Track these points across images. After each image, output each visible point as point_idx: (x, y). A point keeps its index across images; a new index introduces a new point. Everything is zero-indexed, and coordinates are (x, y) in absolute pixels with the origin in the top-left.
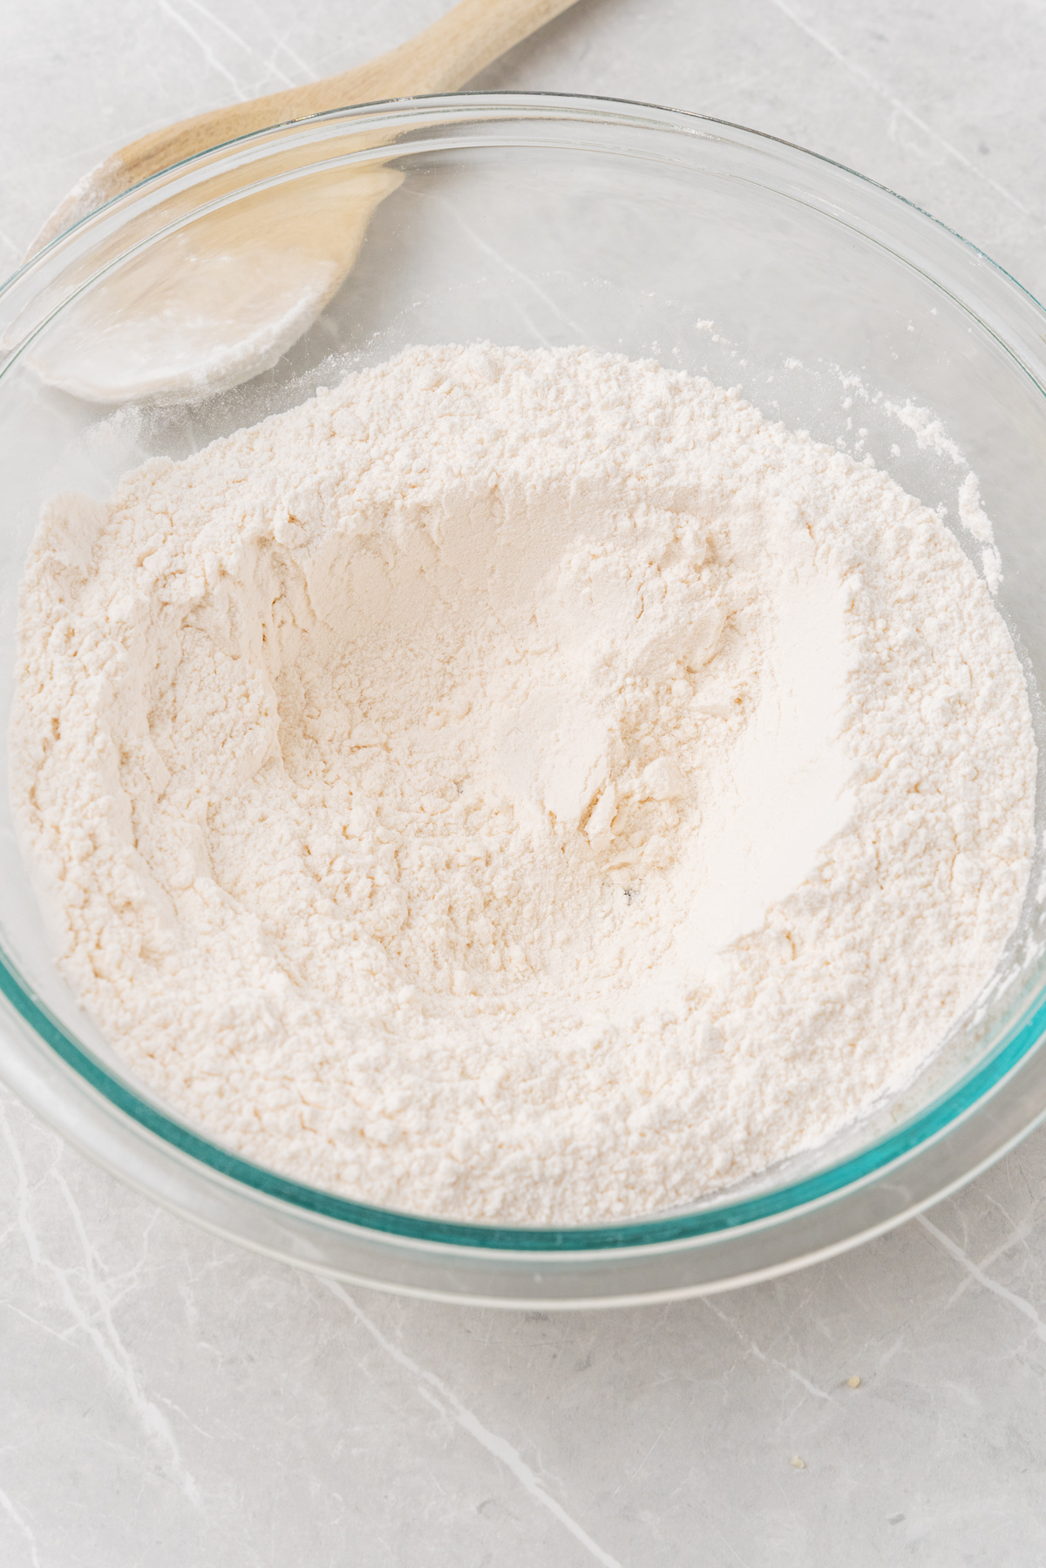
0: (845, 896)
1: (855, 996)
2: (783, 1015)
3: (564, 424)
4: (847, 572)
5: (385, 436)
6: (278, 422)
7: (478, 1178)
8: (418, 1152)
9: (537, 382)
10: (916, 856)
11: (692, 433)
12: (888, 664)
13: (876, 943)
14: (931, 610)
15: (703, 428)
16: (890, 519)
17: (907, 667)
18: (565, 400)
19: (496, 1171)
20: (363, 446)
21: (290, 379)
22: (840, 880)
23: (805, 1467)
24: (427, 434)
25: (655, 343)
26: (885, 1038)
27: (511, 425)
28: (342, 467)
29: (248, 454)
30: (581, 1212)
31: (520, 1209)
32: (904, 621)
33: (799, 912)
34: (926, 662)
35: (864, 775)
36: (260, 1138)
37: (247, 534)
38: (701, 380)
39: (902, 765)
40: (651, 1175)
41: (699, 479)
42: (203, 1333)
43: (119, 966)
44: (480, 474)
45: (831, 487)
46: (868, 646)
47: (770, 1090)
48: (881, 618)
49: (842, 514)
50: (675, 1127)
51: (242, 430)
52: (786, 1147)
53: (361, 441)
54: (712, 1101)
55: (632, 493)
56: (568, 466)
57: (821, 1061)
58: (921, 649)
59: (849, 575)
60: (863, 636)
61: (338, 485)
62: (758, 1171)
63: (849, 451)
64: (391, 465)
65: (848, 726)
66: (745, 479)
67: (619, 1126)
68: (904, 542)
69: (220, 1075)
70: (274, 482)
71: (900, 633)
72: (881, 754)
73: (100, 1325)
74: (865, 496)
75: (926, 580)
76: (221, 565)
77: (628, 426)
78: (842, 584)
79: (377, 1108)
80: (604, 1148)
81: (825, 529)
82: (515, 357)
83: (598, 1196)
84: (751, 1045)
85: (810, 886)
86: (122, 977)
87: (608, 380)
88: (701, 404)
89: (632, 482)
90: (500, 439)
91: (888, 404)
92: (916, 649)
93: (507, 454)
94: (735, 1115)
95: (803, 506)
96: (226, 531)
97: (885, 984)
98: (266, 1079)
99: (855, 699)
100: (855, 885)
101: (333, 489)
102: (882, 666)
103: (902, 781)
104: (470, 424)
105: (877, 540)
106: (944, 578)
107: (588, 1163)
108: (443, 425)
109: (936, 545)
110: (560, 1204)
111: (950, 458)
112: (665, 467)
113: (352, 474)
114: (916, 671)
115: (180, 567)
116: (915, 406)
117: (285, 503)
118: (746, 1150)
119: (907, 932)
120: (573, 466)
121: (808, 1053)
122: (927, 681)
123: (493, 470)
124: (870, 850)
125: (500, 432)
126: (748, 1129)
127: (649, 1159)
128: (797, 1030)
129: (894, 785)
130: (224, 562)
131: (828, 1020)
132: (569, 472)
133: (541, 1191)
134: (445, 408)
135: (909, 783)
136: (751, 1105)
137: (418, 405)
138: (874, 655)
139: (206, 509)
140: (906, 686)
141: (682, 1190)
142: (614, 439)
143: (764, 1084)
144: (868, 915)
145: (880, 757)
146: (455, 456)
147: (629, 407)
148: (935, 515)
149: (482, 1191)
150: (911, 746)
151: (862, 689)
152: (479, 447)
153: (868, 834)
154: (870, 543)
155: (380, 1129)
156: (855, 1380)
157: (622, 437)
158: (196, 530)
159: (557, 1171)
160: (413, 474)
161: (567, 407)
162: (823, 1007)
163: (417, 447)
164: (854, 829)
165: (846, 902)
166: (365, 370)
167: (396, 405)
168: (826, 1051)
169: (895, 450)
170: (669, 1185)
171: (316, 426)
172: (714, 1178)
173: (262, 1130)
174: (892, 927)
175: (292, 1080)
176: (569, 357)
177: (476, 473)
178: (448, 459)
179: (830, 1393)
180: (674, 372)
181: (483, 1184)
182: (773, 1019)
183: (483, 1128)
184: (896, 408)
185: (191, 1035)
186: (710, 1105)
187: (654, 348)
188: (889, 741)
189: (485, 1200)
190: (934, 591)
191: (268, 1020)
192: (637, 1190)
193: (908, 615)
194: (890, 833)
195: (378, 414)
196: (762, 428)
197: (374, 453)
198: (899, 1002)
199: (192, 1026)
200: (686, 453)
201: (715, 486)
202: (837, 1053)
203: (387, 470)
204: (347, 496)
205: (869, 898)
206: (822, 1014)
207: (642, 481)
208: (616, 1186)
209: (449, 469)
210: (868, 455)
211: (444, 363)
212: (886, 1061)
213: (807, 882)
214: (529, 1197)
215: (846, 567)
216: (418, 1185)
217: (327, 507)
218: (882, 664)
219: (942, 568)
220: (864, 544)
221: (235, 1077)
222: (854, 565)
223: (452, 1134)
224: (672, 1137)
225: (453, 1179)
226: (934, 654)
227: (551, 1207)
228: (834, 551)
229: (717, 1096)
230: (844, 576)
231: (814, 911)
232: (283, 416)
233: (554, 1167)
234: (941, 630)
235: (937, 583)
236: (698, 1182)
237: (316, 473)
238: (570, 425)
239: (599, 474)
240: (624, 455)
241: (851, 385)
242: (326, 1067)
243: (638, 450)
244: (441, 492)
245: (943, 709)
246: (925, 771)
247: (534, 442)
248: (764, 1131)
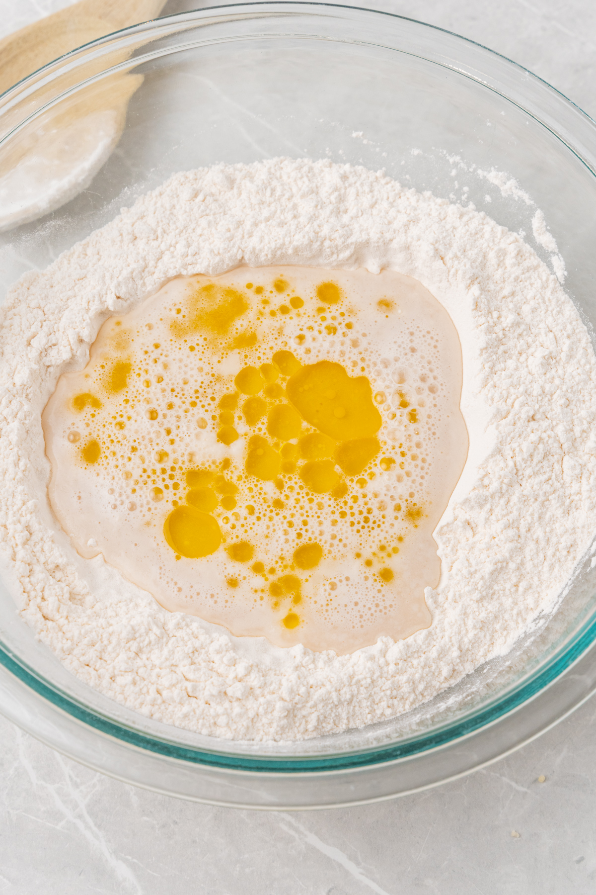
0: (499, 495)
1: (514, 556)
2: (471, 574)
3: (279, 212)
4: (470, 284)
5: (168, 234)
6: (99, 234)
7: (300, 709)
8: (262, 700)
9: (258, 186)
10: (540, 462)
11: (359, 205)
12: (504, 340)
13: (522, 521)
14: (525, 300)
15: (366, 201)
16: (491, 244)
17: (516, 340)
18: (277, 195)
19: (311, 703)
20: (155, 244)
21: (103, 206)
22: (494, 486)
23: (520, 836)
24: (194, 229)
25: (327, 149)
26: (536, 579)
27: (246, 216)
28: (144, 259)
29: (84, 258)
30: (366, 718)
31: (329, 723)
32: (509, 310)
33: (472, 508)
34: (526, 335)
35: (500, 415)
36: (163, 707)
37: (92, 313)
38: (360, 168)
39: (522, 405)
40: (406, 689)
41: (369, 235)
42: (143, 811)
43: (58, 611)
44: (231, 252)
45: (451, 229)
46: (490, 330)
47: (470, 622)
48: (495, 310)
49: (461, 246)
50: (416, 655)
51: (78, 243)
52: (485, 655)
53: (154, 240)
54: (436, 634)
55: (328, 250)
56: (286, 239)
57: (498, 598)
58: (523, 327)
59: (471, 286)
60: (486, 324)
61: (143, 271)
62: (470, 673)
63: (459, 202)
64: (175, 253)
65: (485, 384)
66: (397, 232)
67: (382, 661)
68: (502, 258)
69: (132, 671)
70: (104, 276)
71: (509, 319)
72: (508, 400)
73: (80, 817)
74: (473, 232)
75: (519, 281)
76: (79, 337)
77: (319, 207)
78: (468, 292)
79: (232, 676)
80: (375, 677)
81: (452, 258)
82: (241, 171)
83: (375, 707)
84: (455, 595)
85: (477, 491)
86: (61, 617)
87: (302, 177)
88: (362, 185)
89: (327, 243)
90: (240, 226)
91: (480, 172)
92: (519, 327)
93: (246, 236)
94: (451, 641)
95: (437, 245)
96: (78, 313)
97: (532, 545)
98: (161, 669)
99: (487, 366)
100: (504, 487)
101: (141, 275)
102: (500, 342)
103: (524, 416)
104: (220, 220)
105: (485, 259)
106: (530, 278)
107: (366, 688)
108: (203, 222)
109: (522, 256)
110: (353, 716)
111: (523, 201)
112: (346, 231)
113: (152, 263)
114: (522, 342)
115: (54, 342)
116: (497, 171)
117: (113, 289)
118: (461, 661)
119: (540, 511)
120: (289, 239)
121: (490, 595)
122: (529, 347)
123: (239, 248)
124: (511, 463)
125: (240, 222)
126: (460, 649)
127: (403, 678)
128: (481, 582)
129: (519, 419)
130: (81, 334)
131: (499, 573)
132: (287, 243)
133: (340, 710)
134: (203, 211)
135: (528, 416)
136: (460, 633)
137: (186, 212)
138: (494, 335)
139: (64, 300)
140: (517, 352)
141: (425, 694)
142: (312, 217)
143: (466, 619)
144: (515, 504)
145: (507, 402)
146: (214, 241)
147: (317, 193)
148: (518, 237)
149: (304, 717)
150: (526, 392)
151: (490, 359)
152: (228, 234)
153: (508, 453)
154: (481, 262)
155: (236, 690)
156: (542, 778)
157: (317, 215)
158: (60, 316)
159: (348, 697)
160: (189, 257)
161: (279, 199)
162: (495, 566)
163: (189, 239)
164: (499, 451)
165: (500, 498)
166: (149, 193)
167: (172, 214)
168: (501, 592)
169: (488, 198)
170: (417, 693)
171: (124, 235)
172: (444, 682)
173: (164, 702)
174: (531, 509)
175: (176, 666)
176: (275, 166)
177: (229, 252)
178: (210, 244)
179: (528, 788)
180: (342, 165)
181: (304, 712)
182: (466, 578)
183: (299, 678)
184: (485, 173)
185: (110, 648)
186: (435, 637)
187: (327, 152)
188: (512, 390)
189: (306, 722)
190: (525, 287)
191: (156, 630)
192: (398, 699)
193: (511, 306)
194: (521, 450)
195: (162, 221)
196: (402, 194)
197: (163, 247)
198: (541, 556)
199: (110, 642)
200: (358, 219)
201: (379, 239)
202: (507, 592)
203: (173, 257)
204: (150, 277)
205: (514, 493)
206: (496, 569)
207: (333, 242)
208: (385, 699)
209: (212, 251)
210: (471, 203)
211: (197, 181)
212: (539, 593)
213: (475, 489)
214: (333, 715)
215: (469, 282)
216: (265, 720)
217: (139, 287)
218: (500, 340)
219: (528, 271)
220: (477, 263)
221: (141, 671)
222: (474, 279)
223: (281, 684)
224: (415, 662)
225: (286, 714)
226: (531, 328)
227: (348, 718)
228: (460, 272)
229: (438, 630)
230: (469, 287)
231: (481, 506)
232: (102, 230)
233: (346, 694)
234: (533, 312)
235: (526, 281)
236: (434, 687)
237: (129, 266)
238: (282, 211)
239: (306, 241)
240: (319, 226)
241: (455, 162)
242: (196, 654)
243: (327, 222)
244: (209, 266)
245: (542, 364)
246: (537, 407)
247: (262, 226)
248: (470, 648)
